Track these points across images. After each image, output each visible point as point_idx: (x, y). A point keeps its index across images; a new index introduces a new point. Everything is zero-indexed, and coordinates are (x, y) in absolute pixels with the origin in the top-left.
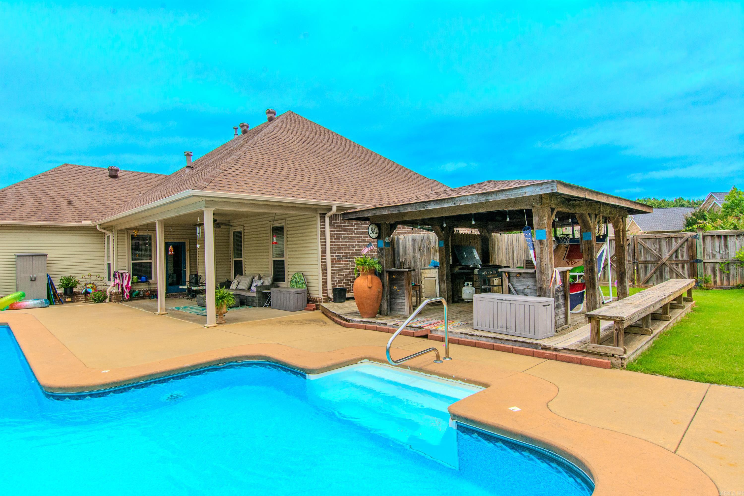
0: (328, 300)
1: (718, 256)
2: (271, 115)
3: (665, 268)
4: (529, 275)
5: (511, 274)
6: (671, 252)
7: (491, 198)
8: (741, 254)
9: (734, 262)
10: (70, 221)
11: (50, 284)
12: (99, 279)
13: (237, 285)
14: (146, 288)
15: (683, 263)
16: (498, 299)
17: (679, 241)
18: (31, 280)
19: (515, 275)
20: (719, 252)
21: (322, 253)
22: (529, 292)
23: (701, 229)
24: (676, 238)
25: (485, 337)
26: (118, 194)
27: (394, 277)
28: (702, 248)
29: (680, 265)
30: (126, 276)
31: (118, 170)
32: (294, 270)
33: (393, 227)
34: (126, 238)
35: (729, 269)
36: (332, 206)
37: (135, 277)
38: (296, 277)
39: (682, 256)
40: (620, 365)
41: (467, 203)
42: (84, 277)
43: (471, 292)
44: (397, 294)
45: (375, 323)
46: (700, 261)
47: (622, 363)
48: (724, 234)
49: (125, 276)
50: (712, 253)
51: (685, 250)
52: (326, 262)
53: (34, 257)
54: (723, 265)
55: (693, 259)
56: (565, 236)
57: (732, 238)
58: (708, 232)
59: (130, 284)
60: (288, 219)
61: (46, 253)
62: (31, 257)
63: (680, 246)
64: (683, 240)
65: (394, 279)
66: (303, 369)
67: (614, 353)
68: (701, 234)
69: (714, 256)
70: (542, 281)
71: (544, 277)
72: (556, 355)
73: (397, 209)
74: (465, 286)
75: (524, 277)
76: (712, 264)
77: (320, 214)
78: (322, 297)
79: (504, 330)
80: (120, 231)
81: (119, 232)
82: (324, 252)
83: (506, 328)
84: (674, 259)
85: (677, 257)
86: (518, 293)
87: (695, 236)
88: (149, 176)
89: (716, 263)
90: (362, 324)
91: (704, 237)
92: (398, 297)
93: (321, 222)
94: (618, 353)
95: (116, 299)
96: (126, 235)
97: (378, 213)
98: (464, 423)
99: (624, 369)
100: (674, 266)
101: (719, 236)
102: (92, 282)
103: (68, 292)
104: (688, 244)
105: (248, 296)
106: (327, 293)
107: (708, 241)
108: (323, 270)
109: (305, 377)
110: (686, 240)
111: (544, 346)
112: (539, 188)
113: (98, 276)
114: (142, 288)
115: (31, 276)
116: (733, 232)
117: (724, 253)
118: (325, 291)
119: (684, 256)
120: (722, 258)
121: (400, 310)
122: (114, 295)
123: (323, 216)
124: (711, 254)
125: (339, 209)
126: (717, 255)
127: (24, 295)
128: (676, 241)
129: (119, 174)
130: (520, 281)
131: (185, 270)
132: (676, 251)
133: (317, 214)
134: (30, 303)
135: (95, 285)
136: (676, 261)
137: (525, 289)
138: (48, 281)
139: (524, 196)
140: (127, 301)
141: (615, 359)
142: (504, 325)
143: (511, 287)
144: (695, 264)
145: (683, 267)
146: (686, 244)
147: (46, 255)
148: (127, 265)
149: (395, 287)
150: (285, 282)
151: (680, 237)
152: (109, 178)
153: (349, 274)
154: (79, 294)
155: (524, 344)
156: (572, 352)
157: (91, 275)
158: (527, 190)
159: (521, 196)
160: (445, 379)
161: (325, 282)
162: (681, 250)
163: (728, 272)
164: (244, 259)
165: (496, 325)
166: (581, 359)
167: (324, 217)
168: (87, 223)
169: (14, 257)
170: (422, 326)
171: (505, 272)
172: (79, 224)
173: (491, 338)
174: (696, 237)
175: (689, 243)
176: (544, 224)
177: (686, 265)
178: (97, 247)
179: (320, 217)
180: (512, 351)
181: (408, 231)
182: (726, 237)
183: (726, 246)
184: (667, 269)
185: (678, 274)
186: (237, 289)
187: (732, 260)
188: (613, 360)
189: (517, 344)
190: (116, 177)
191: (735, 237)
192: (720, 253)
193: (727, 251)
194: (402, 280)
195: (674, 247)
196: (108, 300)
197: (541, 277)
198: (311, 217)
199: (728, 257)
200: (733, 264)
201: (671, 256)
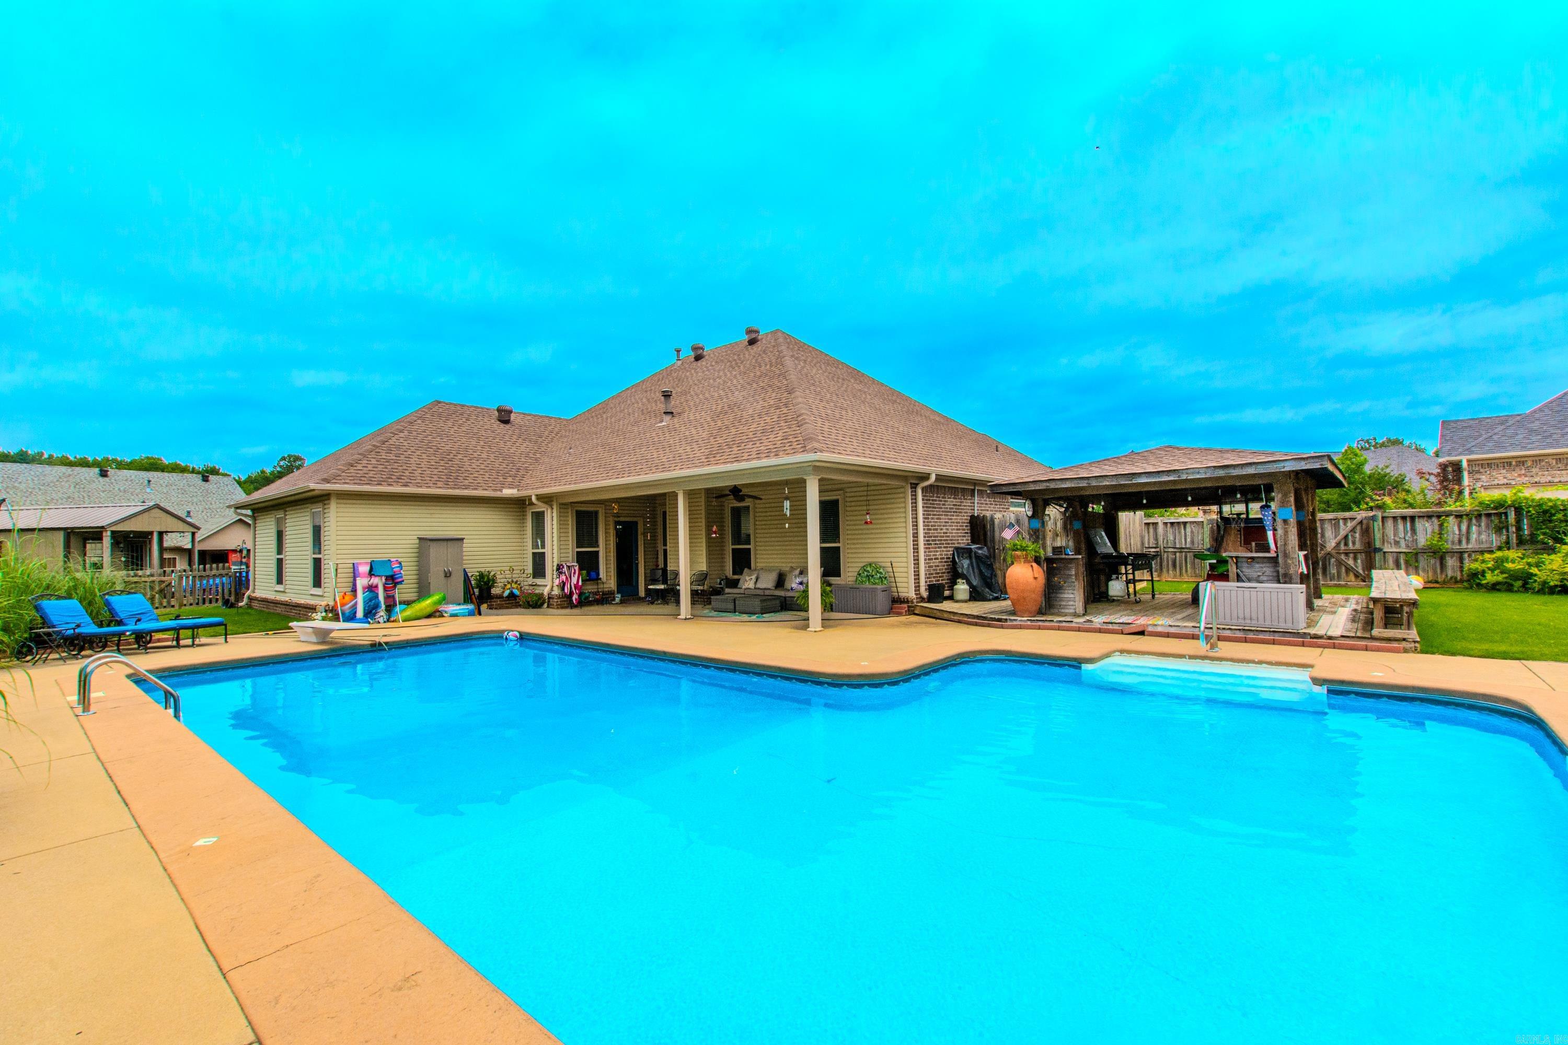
0: (922, 599)
1: (1403, 543)
2: (753, 336)
3: (1329, 559)
4: (1265, 560)
5: (1239, 560)
6: (1339, 538)
7: (1233, 471)
8: (1433, 540)
9: (1424, 551)
10: (486, 489)
11: (467, 579)
12: (525, 575)
13: (756, 583)
14: (592, 589)
15: (1355, 553)
16: (1237, 587)
17: (1350, 524)
18: (446, 576)
19: (1244, 560)
20: (1404, 538)
21: (914, 537)
22: (1265, 579)
23: (1379, 507)
24: (1345, 519)
25: (1230, 629)
26: (523, 448)
27: (1055, 565)
28: (1381, 532)
29: (1351, 555)
30: (575, 570)
31: (510, 412)
32: (863, 560)
33: (1047, 503)
34: (570, 514)
35: (1417, 561)
36: (929, 474)
37: (584, 572)
38: (869, 569)
39: (1354, 543)
40: (1413, 649)
41: (1198, 476)
42: (502, 572)
43: (1123, 587)
44: (1060, 588)
45: (1052, 621)
46: (1380, 550)
47: (1415, 647)
48: (1411, 514)
49: (573, 571)
50: (1394, 539)
51: (1357, 535)
52: (918, 549)
53: (449, 543)
54: (1410, 555)
55: (1369, 548)
56: (1235, 516)
57: (1421, 520)
58: (1390, 512)
59: (580, 583)
60: (848, 490)
61: (463, 537)
62: (445, 543)
63: (1351, 531)
64: (1355, 522)
65: (1055, 568)
66: (1075, 659)
67: (1406, 637)
68: (1379, 514)
69: (1397, 543)
70: (1287, 566)
71: (1290, 562)
72: (1334, 643)
73: (1086, 481)
74: (1111, 580)
75: (1258, 563)
76: (1395, 555)
77: (911, 483)
78: (915, 596)
79: (1248, 621)
80: (563, 504)
81: (561, 506)
82: (915, 535)
83: (1251, 619)
84: (1342, 547)
85: (1346, 544)
86: (1249, 580)
87: (1372, 516)
88: (547, 421)
89: (1400, 553)
90: (1029, 623)
91: (1383, 518)
92: (1061, 591)
93: (912, 495)
94: (1410, 637)
95: (559, 605)
96: (570, 510)
97: (1052, 485)
98: (1332, 687)
99: (1418, 653)
100: (1343, 557)
101: (1404, 518)
102: (515, 580)
103: (485, 594)
104: (1362, 526)
105: (788, 597)
106: (919, 590)
107: (1390, 524)
108: (914, 560)
109: (1080, 668)
110: (1359, 523)
111: (1314, 634)
112: (1303, 463)
113: (522, 571)
114: (590, 589)
115: (446, 569)
116: (1423, 512)
117: (1411, 539)
118: (917, 587)
119: (1357, 543)
120: (1408, 547)
121: (1065, 607)
122: (556, 599)
123: (914, 486)
124: (1392, 542)
125: (939, 478)
126: (1401, 542)
127: (444, 599)
128: (1345, 524)
129: (513, 417)
130: (1252, 567)
131: (638, 563)
132: (1346, 537)
133: (907, 483)
134: (453, 608)
135: (519, 584)
136: (1344, 550)
137: (1259, 576)
138: (465, 578)
139: (1283, 470)
140: (576, 606)
141: (1407, 643)
142: (1247, 615)
143: (1241, 574)
144: (1373, 554)
145: (1355, 559)
146: (1358, 528)
147: (462, 539)
148: (570, 555)
149: (1056, 579)
150: (840, 577)
151: (1350, 519)
152: (499, 423)
153: (938, 566)
154: (500, 597)
155: (1286, 634)
156: (1352, 639)
157: (513, 570)
158: (1287, 464)
159: (1278, 470)
160: (1242, 664)
161: (917, 575)
162: (1352, 536)
163: (1417, 565)
164: (756, 546)
165: (1235, 615)
166: (1366, 646)
167: (915, 488)
168: (508, 492)
169: (417, 541)
170: (1130, 622)
171: (1232, 557)
172: (498, 494)
173: (1240, 630)
174: (1373, 518)
175: (1364, 526)
176: (1290, 501)
177: (1359, 555)
178: (513, 529)
179: (911, 488)
180: (1274, 642)
181: (990, 507)
182: (1413, 518)
183: (1413, 530)
184: (1333, 560)
185: (1348, 567)
186: (755, 588)
187: (1422, 549)
188: (1404, 644)
189: (1277, 634)
190: (506, 422)
191: (1425, 519)
192: (1405, 540)
193: (1415, 537)
194: (1069, 569)
195: (1343, 533)
196: (546, 605)
197: (1286, 561)
198: (897, 488)
199: (1417, 543)
200: (1422, 554)
201: (1338, 544)
